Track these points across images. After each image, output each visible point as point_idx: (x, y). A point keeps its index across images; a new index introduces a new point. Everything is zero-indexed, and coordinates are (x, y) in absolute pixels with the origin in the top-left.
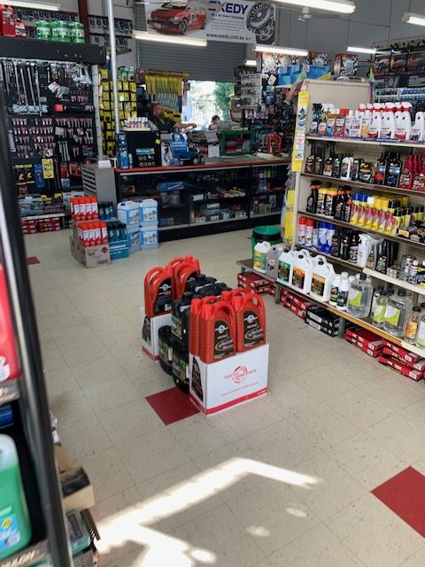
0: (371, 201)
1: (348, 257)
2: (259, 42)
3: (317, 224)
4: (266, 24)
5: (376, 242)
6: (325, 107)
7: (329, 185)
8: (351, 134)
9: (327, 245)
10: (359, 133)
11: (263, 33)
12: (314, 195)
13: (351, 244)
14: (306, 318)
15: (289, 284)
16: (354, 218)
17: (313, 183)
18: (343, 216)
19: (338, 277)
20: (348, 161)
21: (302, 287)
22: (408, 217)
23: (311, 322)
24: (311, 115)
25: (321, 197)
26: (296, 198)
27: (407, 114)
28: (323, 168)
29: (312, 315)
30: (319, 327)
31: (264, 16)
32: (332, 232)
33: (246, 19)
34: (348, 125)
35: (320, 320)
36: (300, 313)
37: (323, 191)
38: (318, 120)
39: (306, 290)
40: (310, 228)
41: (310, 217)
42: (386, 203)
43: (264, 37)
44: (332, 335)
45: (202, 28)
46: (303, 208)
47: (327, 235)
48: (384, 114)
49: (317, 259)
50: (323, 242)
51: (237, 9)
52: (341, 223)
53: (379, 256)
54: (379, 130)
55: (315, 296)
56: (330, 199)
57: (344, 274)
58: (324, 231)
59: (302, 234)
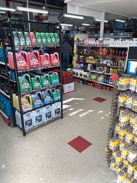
0: (90, 57)
1: (86, 69)
2: (61, 23)
3: (80, 63)
4: (62, 18)
5: (91, 65)
6: (80, 39)
7: (82, 55)
8: (85, 45)
9: (82, 67)
10: (87, 44)
11: (62, 21)
12: (79, 57)
13: (87, 66)
14: (79, 82)
15: (75, 76)
16: (87, 61)
17: (78, 55)
18: (85, 61)
19: (85, 72)
20: (85, 50)
21: (78, 76)
22: (97, 60)
23: (80, 83)
24: (77, 41)
25: (80, 57)
26: (75, 58)
27: (95, 41)
28: (80, 52)
29: (80, 81)
30: (82, 83)
31: (61, 16)
32: (83, 64)
33: (57, 17)
34: (85, 43)
35: (82, 82)
36: (78, 82)
37: (80, 56)
38: (79, 42)
39: (79, 76)
40: (78, 64)
41: (78, 62)
42: (92, 57)
43: (62, 22)
44: (84, 84)
45: (47, 20)
46: (77, 60)
47: (82, 65)
48: (91, 41)
49: (80, 70)
50: (81, 67)
51: (55, 15)
52: (84, 62)
53: (92, 68)
54: (90, 44)
55: (81, 77)
56: (82, 58)
57: (86, 72)
58: (81, 64)
59: (77, 66)
